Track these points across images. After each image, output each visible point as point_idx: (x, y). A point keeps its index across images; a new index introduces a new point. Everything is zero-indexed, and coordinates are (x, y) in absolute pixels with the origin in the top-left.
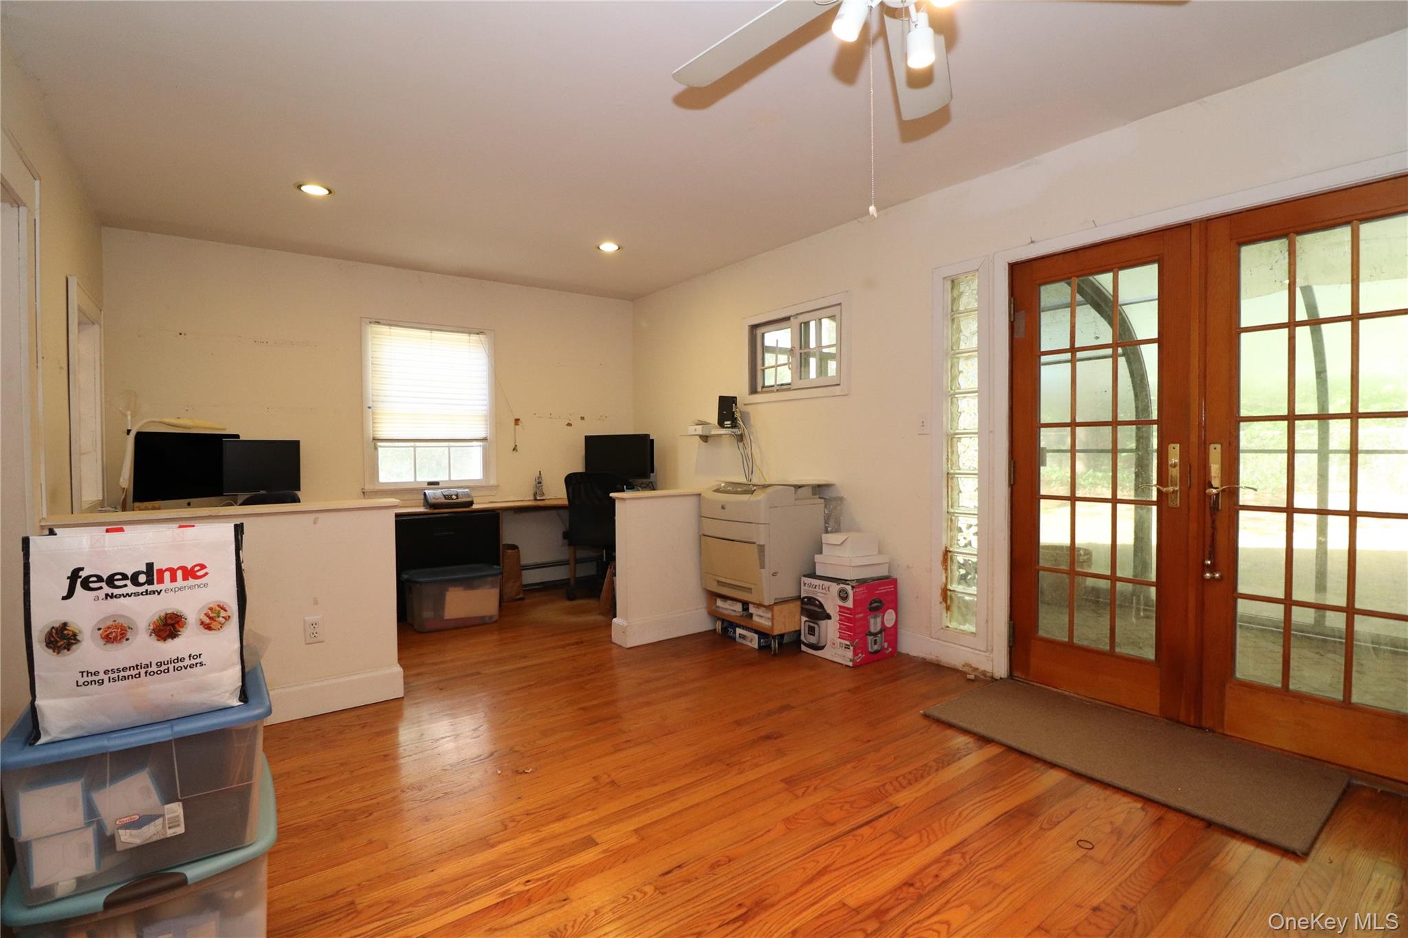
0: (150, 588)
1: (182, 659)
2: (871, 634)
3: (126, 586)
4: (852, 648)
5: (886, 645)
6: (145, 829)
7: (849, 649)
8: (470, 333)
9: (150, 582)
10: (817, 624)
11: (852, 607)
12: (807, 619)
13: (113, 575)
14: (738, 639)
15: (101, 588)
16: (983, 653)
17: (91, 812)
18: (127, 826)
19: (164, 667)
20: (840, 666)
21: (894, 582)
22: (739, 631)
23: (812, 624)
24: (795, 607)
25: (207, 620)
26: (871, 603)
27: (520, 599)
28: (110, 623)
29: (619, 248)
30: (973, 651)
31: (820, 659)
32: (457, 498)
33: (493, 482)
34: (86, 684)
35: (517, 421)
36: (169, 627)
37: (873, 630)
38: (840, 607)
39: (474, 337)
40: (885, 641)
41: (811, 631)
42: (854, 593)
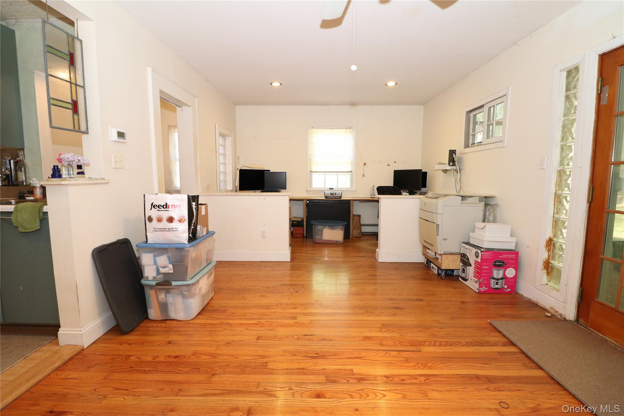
0: (167, 209)
1: (173, 229)
2: (494, 278)
3: (161, 208)
4: (478, 283)
5: (506, 287)
6: (165, 269)
7: (477, 283)
8: (346, 129)
9: (166, 208)
10: (466, 267)
11: (480, 262)
12: (462, 265)
13: (159, 205)
14: (431, 268)
15: (157, 208)
16: (561, 303)
17: (155, 263)
18: (161, 267)
19: (169, 230)
20: (473, 291)
21: (517, 254)
22: (432, 265)
23: (464, 267)
24: (458, 258)
25: (180, 220)
26: (495, 262)
27: (359, 237)
28: (158, 217)
29: (396, 84)
30: (557, 301)
31: (465, 286)
32: (335, 195)
33: (354, 189)
34: (155, 231)
35: (365, 164)
36: (171, 220)
37: (495, 276)
38: (475, 260)
39: (348, 130)
40: (505, 284)
41: (464, 271)
42: (482, 255)
